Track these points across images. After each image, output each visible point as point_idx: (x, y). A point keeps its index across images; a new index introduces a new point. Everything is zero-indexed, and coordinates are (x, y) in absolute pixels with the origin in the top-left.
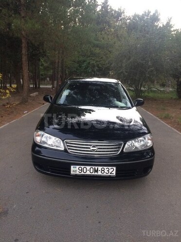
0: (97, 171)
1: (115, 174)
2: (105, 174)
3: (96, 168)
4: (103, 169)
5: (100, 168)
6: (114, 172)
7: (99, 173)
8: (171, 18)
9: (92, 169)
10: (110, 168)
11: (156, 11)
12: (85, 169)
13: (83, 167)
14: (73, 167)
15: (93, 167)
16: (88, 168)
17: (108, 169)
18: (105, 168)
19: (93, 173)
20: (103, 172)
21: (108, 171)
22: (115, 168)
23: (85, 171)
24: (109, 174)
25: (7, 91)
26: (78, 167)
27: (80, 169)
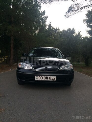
0: (47, 78)
1: (56, 80)
2: (51, 80)
3: (47, 77)
4: (50, 77)
5: (49, 77)
6: (55, 79)
7: (49, 79)
8: (80, 32)
9: (45, 77)
10: (53, 77)
11: (73, 29)
12: (42, 77)
13: (41, 76)
14: (36, 77)
15: (46, 76)
16: (43, 77)
17: (52, 77)
18: (51, 77)
19: (46, 80)
20: (50, 79)
21: (53, 78)
22: (56, 77)
23: (42, 79)
24: (53, 80)
25: (3, 59)
26: (38, 76)
27: (40, 77)
